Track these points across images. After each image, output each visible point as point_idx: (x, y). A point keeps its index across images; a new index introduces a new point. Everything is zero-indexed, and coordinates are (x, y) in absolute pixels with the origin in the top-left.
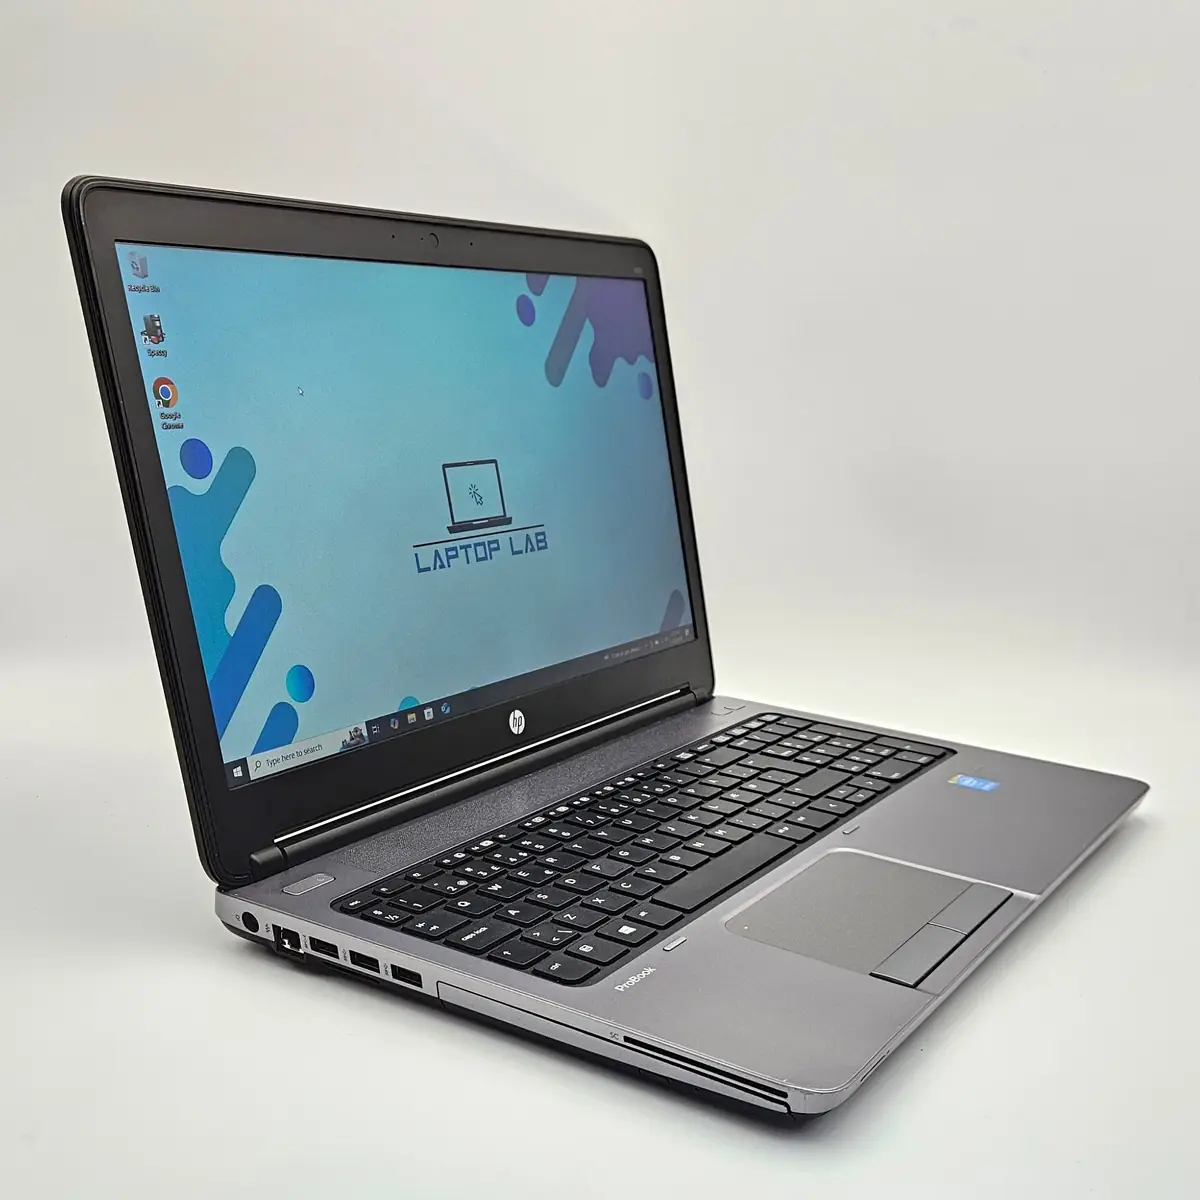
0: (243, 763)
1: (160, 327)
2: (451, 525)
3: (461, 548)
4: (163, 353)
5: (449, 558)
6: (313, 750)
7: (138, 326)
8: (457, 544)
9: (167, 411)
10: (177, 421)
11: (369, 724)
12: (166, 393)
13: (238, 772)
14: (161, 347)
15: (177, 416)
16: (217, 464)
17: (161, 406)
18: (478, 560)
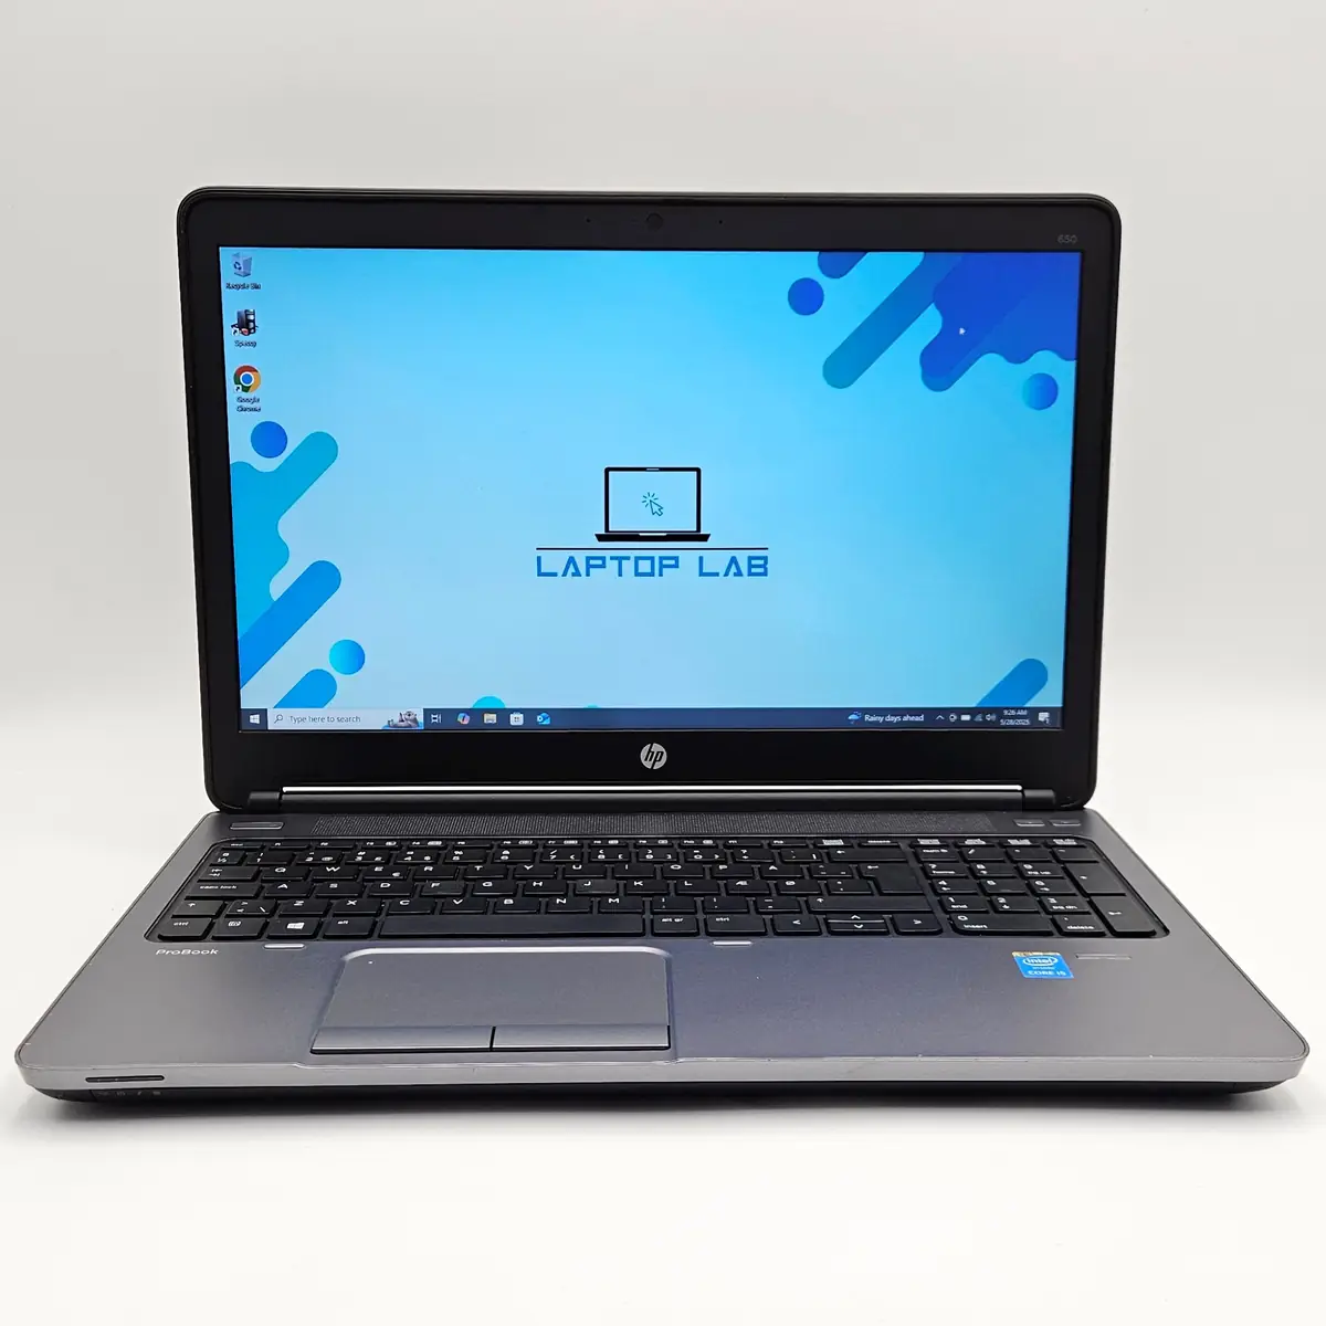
0: (263, 713)
1: (253, 321)
2: (603, 532)
3: (612, 558)
4: (254, 344)
5: (589, 567)
6: (348, 720)
7: (229, 319)
8: (608, 554)
9: (245, 395)
10: (255, 405)
11: (428, 712)
12: (248, 379)
13: (255, 719)
14: (251, 338)
15: (256, 400)
16: (292, 445)
17: (240, 390)
18: (637, 574)
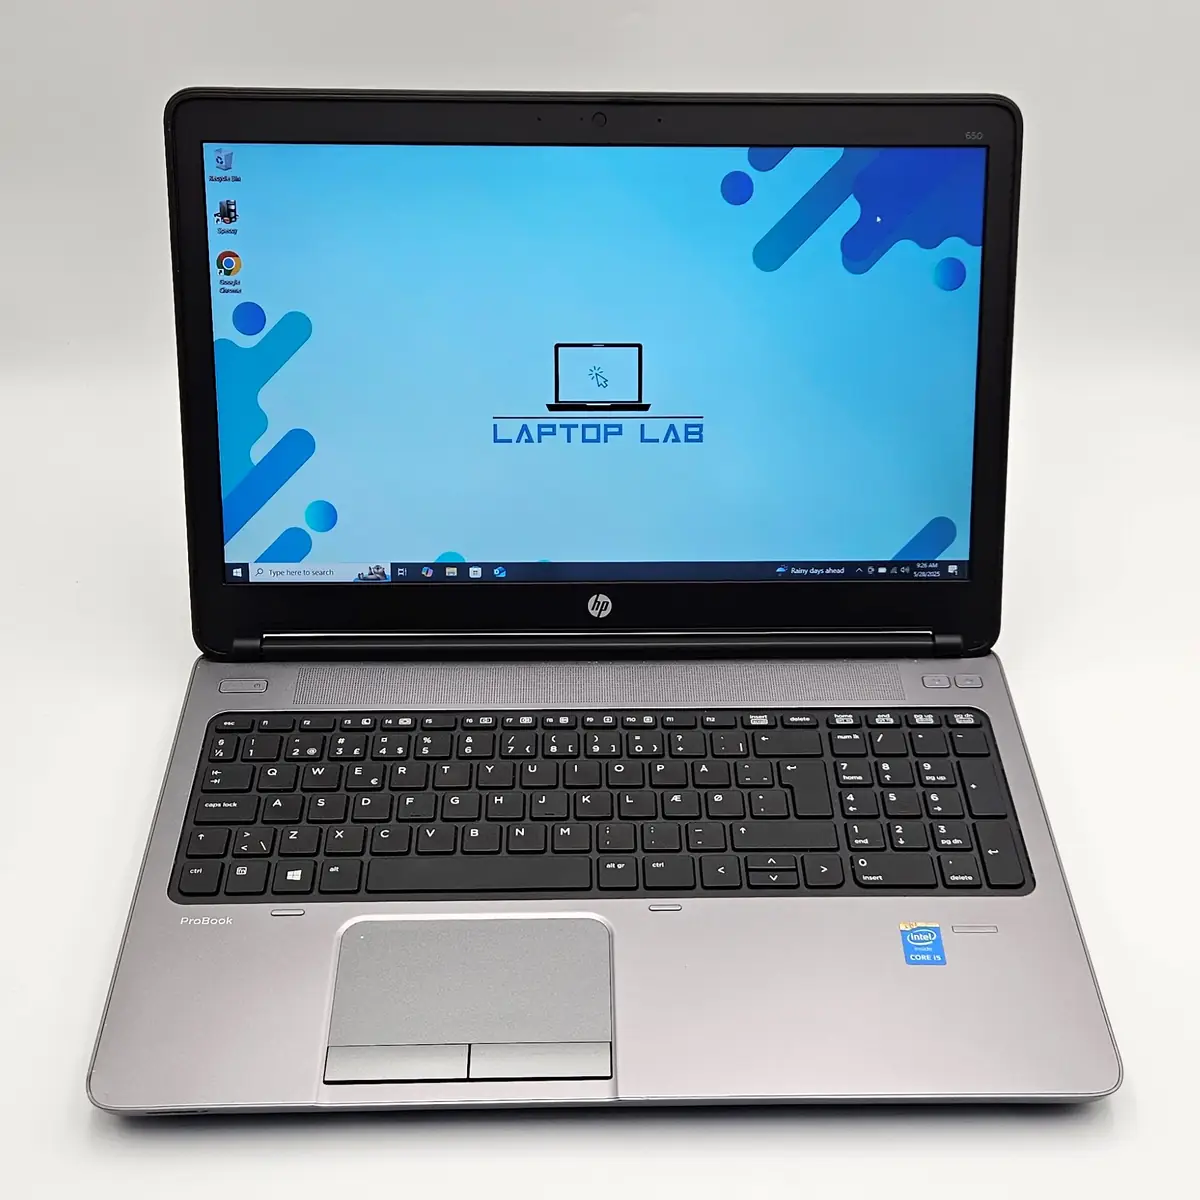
0: (245, 567)
1: (234, 211)
2: (554, 403)
4: (234, 232)
5: (540, 434)
6: (322, 573)
7: (212, 208)
8: (558, 422)
9: (227, 278)
10: (236, 287)
11: (395, 567)
12: (230, 264)
13: (237, 573)
14: (231, 226)
15: (236, 283)
16: (270, 324)
17: (222, 274)
18: (584, 440)
